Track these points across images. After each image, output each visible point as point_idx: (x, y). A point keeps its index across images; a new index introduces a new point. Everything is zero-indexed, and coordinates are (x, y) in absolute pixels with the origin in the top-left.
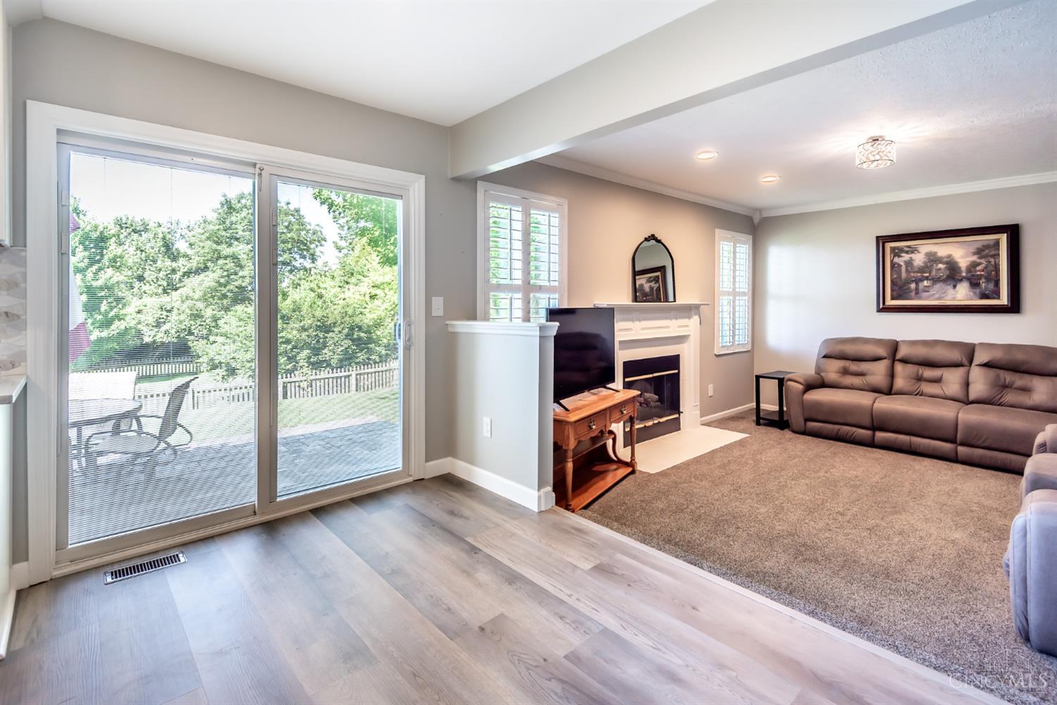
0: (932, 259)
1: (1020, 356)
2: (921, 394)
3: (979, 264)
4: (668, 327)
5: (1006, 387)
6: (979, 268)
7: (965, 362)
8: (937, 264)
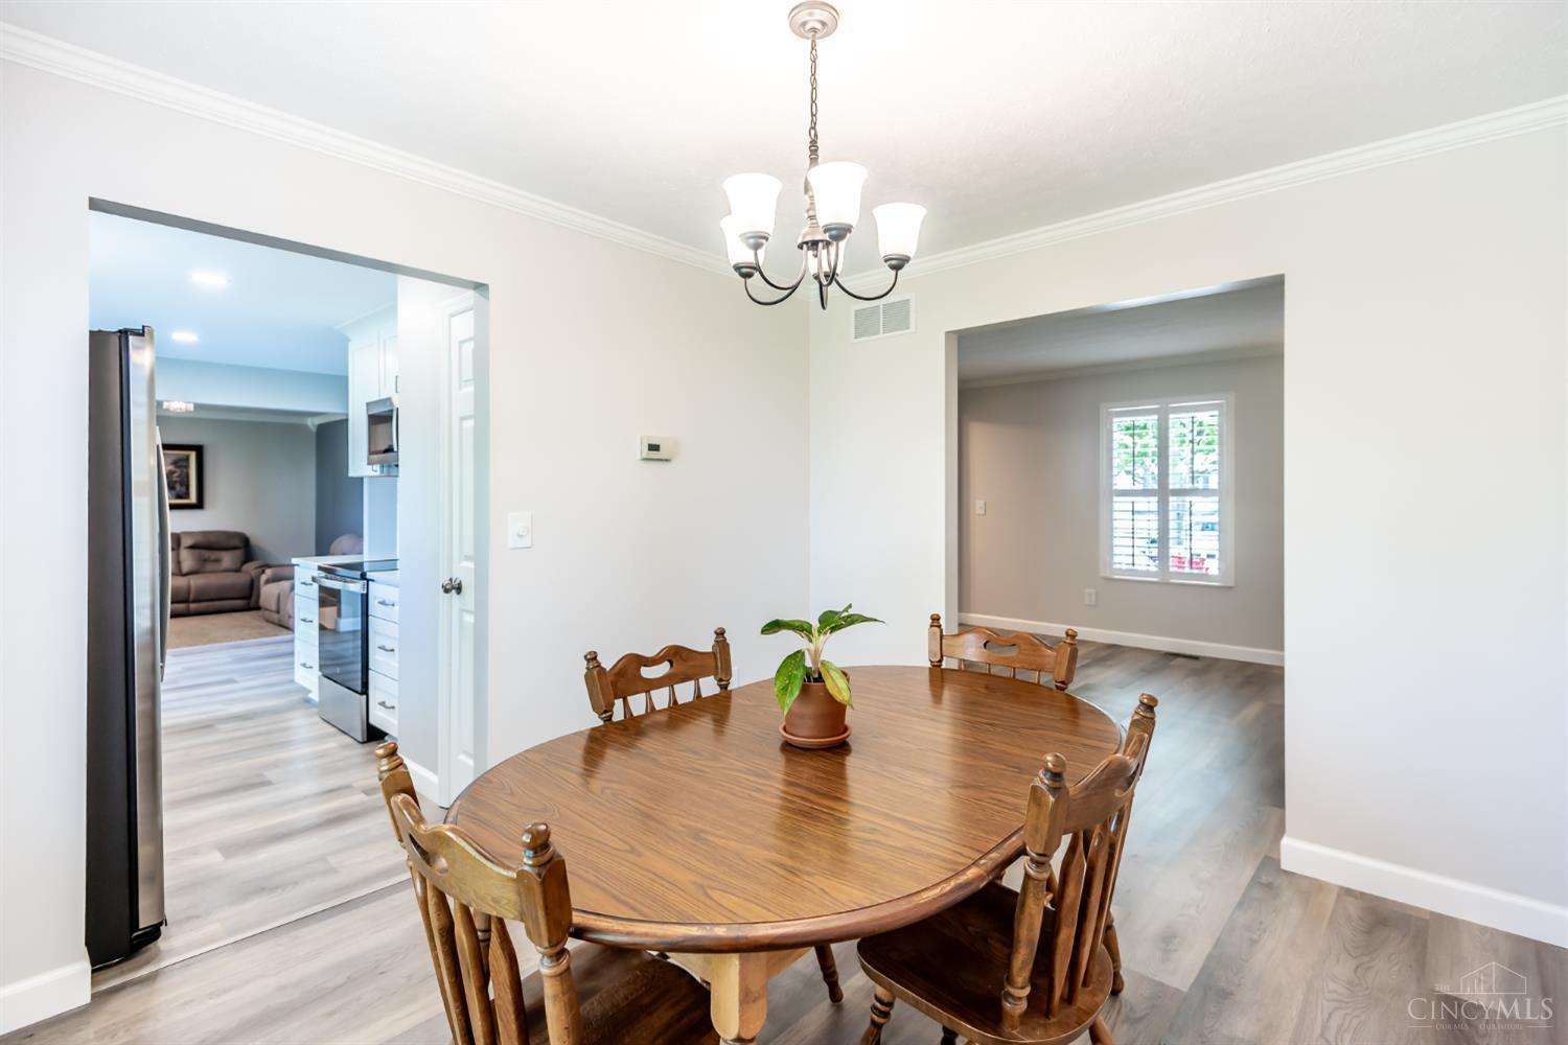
3: (174, 472)
5: (205, 561)
6: (176, 475)
7: (175, 546)
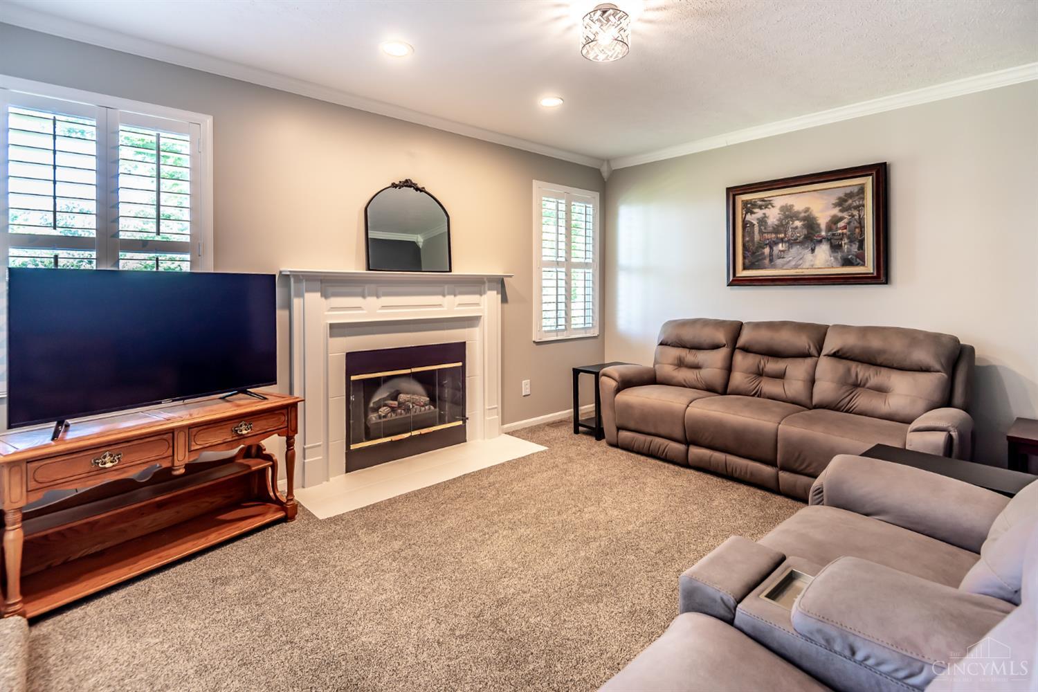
0: (789, 214)
1: (875, 343)
2: (758, 394)
3: (841, 219)
4: (440, 305)
5: (857, 385)
6: (841, 224)
7: (813, 351)
8: (793, 221)
